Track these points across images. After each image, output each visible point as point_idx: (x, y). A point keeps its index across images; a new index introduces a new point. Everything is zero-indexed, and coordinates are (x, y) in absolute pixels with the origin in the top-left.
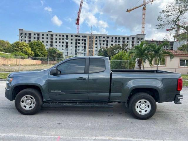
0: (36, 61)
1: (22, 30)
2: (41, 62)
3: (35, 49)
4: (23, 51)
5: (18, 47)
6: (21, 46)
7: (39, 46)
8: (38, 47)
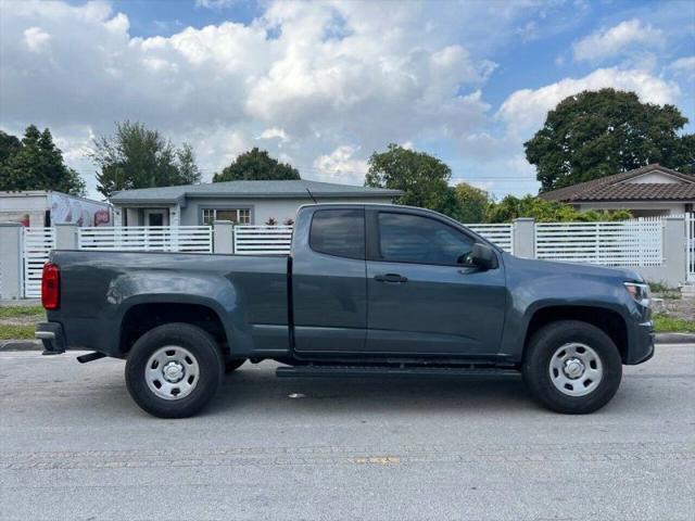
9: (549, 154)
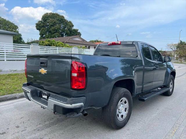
9: (43, 28)
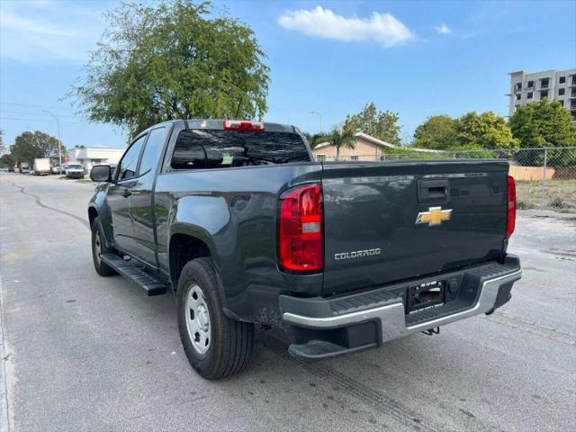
0: (532, 168)
1: (521, 73)
2: (551, 172)
3: (528, 131)
4: (484, 139)
5: (469, 130)
6: (479, 126)
7: (547, 119)
8: (540, 121)
